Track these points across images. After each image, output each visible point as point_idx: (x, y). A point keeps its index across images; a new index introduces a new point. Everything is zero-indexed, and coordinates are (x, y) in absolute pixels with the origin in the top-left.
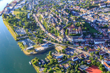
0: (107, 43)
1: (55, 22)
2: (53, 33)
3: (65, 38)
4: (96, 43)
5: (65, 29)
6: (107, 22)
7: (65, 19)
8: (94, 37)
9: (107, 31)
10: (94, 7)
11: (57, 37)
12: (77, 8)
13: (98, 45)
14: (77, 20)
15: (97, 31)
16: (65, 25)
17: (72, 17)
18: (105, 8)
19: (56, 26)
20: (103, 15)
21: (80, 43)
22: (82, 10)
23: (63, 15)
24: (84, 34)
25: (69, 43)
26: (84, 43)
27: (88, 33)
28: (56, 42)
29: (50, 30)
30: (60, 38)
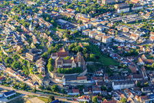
1: (20, 43)
2: (18, 68)
3: (47, 77)
4: (116, 87)
5: (46, 59)
6: (135, 43)
7: (44, 36)
8: (111, 75)
9: (136, 62)
10: (104, 11)
11: (26, 76)
12: (69, 13)
13: (121, 91)
14: (71, 38)
15: (117, 63)
16: (44, 49)
17: (60, 33)
18: (127, 13)
19: (24, 51)
20: (125, 29)
21: (81, 89)
22: (79, 17)
23: (38, 27)
24: (90, 70)
25: (57, 89)
26: (90, 88)
27: (99, 67)
28: (26, 88)
29: (10, 61)
30: (36, 78)
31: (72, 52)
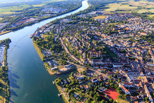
0: (125, 66)
1: (78, 46)
2: (76, 55)
3: (86, 60)
4: (114, 66)
5: (87, 53)
6: (125, 47)
7: (87, 43)
8: (113, 61)
9: (125, 55)
10: (114, 33)
11: (79, 59)
12: (99, 34)
13: (116, 68)
14: (98, 44)
15: (116, 56)
16: (87, 48)
17: (94, 42)
18: (124, 34)
19: (79, 49)
20: (122, 41)
21: (99, 66)
22: (103, 35)
23: (85, 39)
24: (104, 58)
25: (90, 65)
26: (103, 66)
27: (108, 57)
28: (78, 64)
29: (73, 52)
30: (82, 60)
31: (97, 50)
